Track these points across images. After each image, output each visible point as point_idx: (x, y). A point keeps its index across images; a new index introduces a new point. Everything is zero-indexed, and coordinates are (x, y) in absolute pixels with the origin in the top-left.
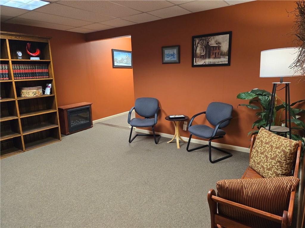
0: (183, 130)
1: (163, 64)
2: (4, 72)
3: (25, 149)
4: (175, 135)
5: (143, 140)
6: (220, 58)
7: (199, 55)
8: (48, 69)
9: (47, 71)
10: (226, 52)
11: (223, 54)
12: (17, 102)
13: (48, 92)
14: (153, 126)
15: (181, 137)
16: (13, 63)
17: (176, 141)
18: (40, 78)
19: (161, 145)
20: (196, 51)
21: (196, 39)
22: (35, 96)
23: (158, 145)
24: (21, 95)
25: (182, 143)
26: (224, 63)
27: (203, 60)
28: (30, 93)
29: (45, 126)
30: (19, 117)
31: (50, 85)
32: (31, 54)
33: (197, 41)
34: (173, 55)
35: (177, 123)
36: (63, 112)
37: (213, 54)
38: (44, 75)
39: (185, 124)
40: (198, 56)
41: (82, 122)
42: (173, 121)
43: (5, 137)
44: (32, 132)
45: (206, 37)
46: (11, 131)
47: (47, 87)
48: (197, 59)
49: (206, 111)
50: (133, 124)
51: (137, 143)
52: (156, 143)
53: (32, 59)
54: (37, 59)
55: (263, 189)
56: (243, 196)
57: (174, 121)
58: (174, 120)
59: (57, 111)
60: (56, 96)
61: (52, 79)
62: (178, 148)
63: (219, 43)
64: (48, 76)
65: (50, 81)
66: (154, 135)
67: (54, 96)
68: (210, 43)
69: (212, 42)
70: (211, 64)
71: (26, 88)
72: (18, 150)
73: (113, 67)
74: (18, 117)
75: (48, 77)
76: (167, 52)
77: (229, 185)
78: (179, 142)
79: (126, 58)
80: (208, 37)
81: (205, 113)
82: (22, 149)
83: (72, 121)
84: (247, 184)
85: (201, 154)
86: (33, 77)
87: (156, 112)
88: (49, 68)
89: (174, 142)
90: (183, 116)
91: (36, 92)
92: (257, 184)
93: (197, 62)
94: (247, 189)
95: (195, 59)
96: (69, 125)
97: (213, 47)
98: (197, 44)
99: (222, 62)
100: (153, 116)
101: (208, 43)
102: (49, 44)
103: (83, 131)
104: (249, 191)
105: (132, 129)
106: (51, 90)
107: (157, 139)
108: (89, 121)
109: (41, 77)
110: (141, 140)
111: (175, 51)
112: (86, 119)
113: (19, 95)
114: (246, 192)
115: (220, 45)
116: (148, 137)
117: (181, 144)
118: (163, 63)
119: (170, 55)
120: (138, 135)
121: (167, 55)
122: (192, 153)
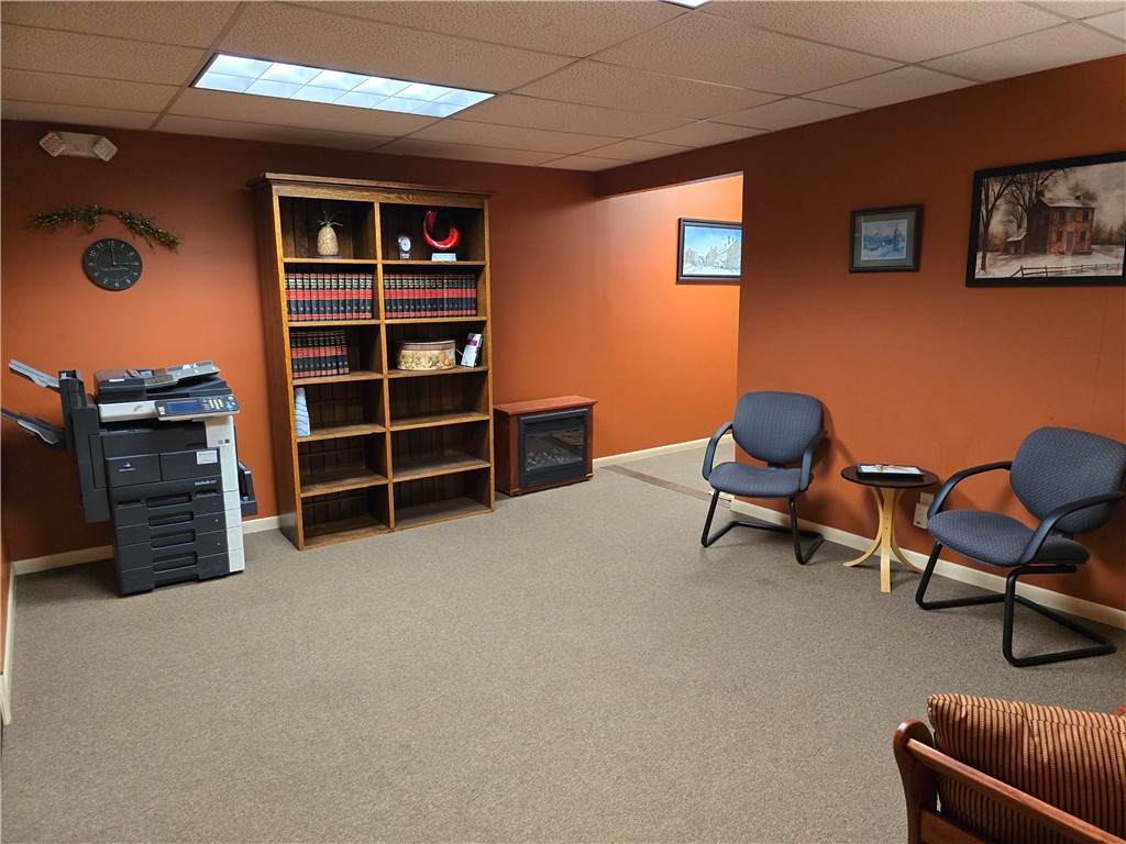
0: (915, 524)
1: (851, 272)
2: (362, 298)
3: (396, 525)
4: (878, 538)
5: (752, 544)
6: (1090, 253)
7: (997, 242)
8: (476, 287)
9: (474, 296)
10: (1115, 228)
11: (1104, 236)
12: (386, 383)
13: (470, 357)
14: (792, 498)
15: (901, 549)
16: (388, 270)
17: (879, 565)
18: (453, 316)
19: (819, 568)
20: (987, 225)
21: (991, 180)
22: (434, 368)
23: (805, 566)
24: (399, 363)
25: (905, 576)
26: (1104, 273)
27: (1014, 262)
28: (422, 360)
29: (453, 460)
30: (389, 428)
31: (477, 337)
32: (435, 243)
33: (995, 187)
34: (892, 241)
35: (889, 493)
36: (508, 423)
37: (1059, 239)
38: (465, 306)
39: (924, 504)
40: (995, 245)
41: (561, 461)
42: (873, 488)
43: (349, 481)
44: (417, 477)
45: (1033, 171)
46: (364, 467)
47: (469, 342)
48: (989, 255)
49: (1013, 459)
50: (721, 483)
51: (728, 549)
52: (801, 561)
53: (437, 258)
54: (450, 258)
55: (1098, 749)
56: (1019, 757)
57: (877, 487)
58: (877, 483)
59: (490, 417)
60: (490, 372)
61: (484, 318)
62: (883, 590)
63: (1090, 196)
64: (476, 309)
65: (478, 327)
66: (794, 531)
67: (487, 372)
68: (1048, 195)
69: (1060, 191)
70: (1050, 275)
71: (413, 346)
72: (377, 524)
73: (678, 281)
74: (384, 427)
75: (474, 312)
76: (869, 228)
77: (970, 713)
78: (891, 571)
79: (728, 247)
80: (1040, 170)
81: (1007, 466)
82: (387, 524)
83: (531, 454)
84: (1041, 723)
85: (977, 624)
86: (435, 314)
87: (807, 448)
88: (480, 285)
89: (873, 565)
90: (914, 471)
91: (437, 358)
92: (1081, 729)
93: (988, 269)
94: (1037, 739)
95: (980, 255)
96: (521, 465)
97: (1063, 210)
98: (992, 199)
99: (1096, 268)
100: (796, 462)
101: (1040, 194)
102: (486, 213)
103: (560, 489)
104: (1044, 746)
105: (715, 499)
106: (480, 352)
107: (805, 546)
108: (581, 459)
109: (456, 313)
110: (747, 544)
111: (903, 226)
112: (573, 450)
113: (394, 363)
114: (1032, 748)
115: (1093, 205)
116: (775, 534)
117: (899, 577)
118: (854, 271)
119: (884, 239)
120: (736, 524)
121: (870, 240)
122: (936, 614)
